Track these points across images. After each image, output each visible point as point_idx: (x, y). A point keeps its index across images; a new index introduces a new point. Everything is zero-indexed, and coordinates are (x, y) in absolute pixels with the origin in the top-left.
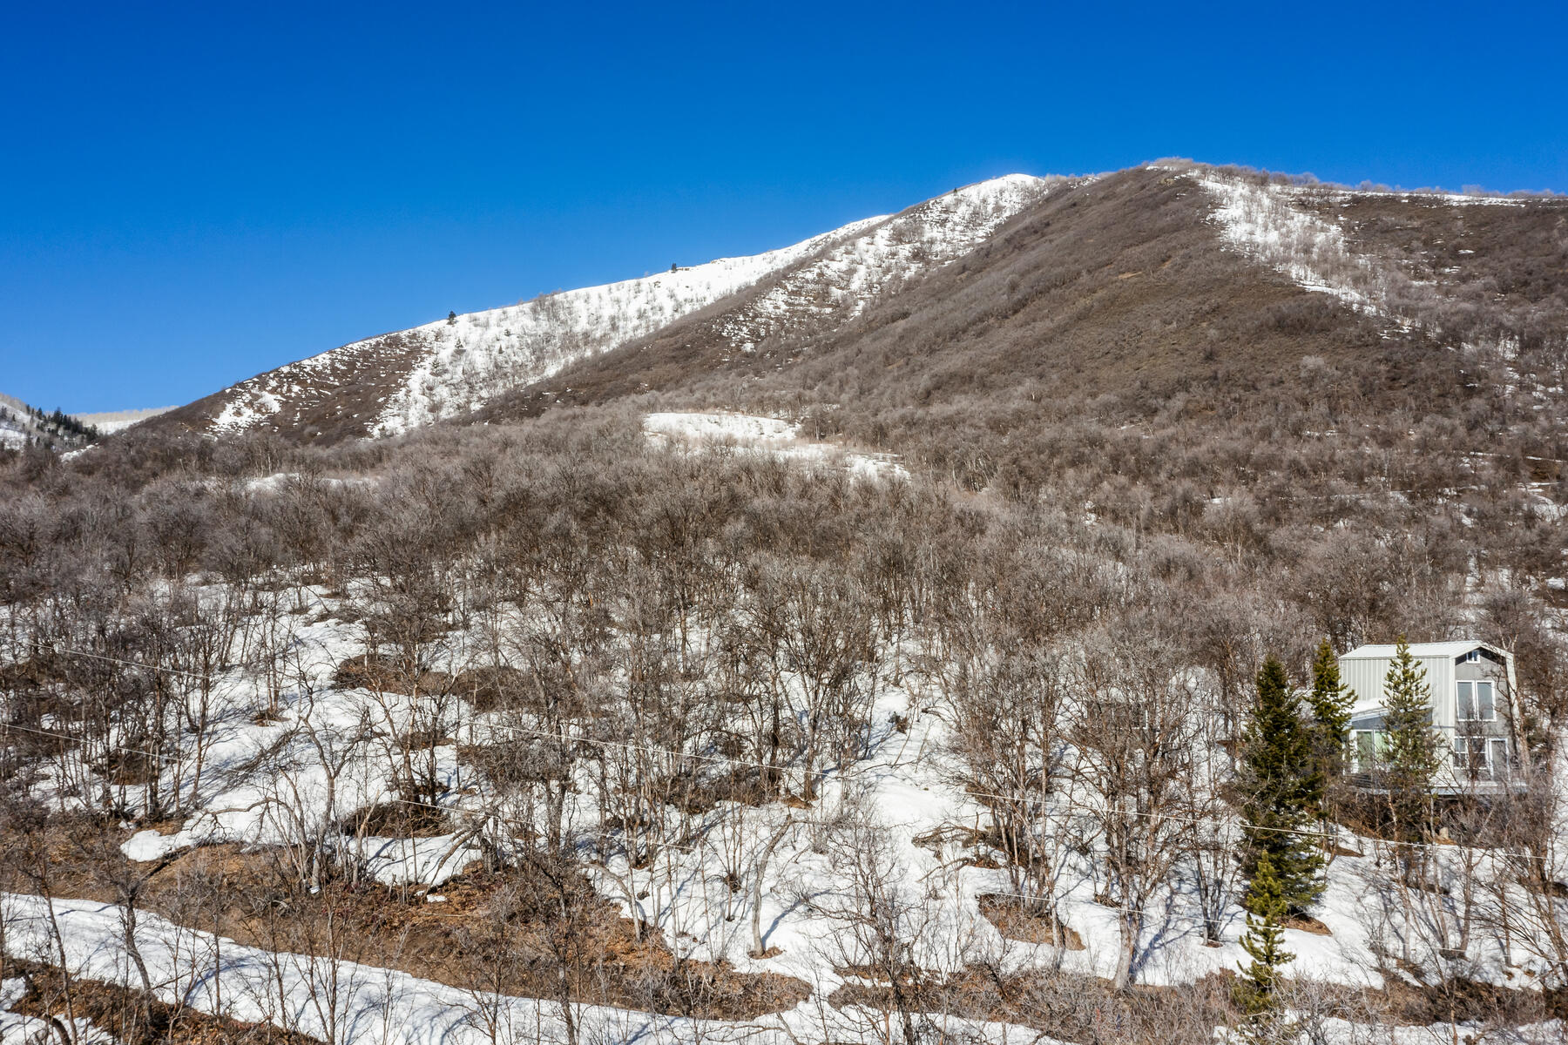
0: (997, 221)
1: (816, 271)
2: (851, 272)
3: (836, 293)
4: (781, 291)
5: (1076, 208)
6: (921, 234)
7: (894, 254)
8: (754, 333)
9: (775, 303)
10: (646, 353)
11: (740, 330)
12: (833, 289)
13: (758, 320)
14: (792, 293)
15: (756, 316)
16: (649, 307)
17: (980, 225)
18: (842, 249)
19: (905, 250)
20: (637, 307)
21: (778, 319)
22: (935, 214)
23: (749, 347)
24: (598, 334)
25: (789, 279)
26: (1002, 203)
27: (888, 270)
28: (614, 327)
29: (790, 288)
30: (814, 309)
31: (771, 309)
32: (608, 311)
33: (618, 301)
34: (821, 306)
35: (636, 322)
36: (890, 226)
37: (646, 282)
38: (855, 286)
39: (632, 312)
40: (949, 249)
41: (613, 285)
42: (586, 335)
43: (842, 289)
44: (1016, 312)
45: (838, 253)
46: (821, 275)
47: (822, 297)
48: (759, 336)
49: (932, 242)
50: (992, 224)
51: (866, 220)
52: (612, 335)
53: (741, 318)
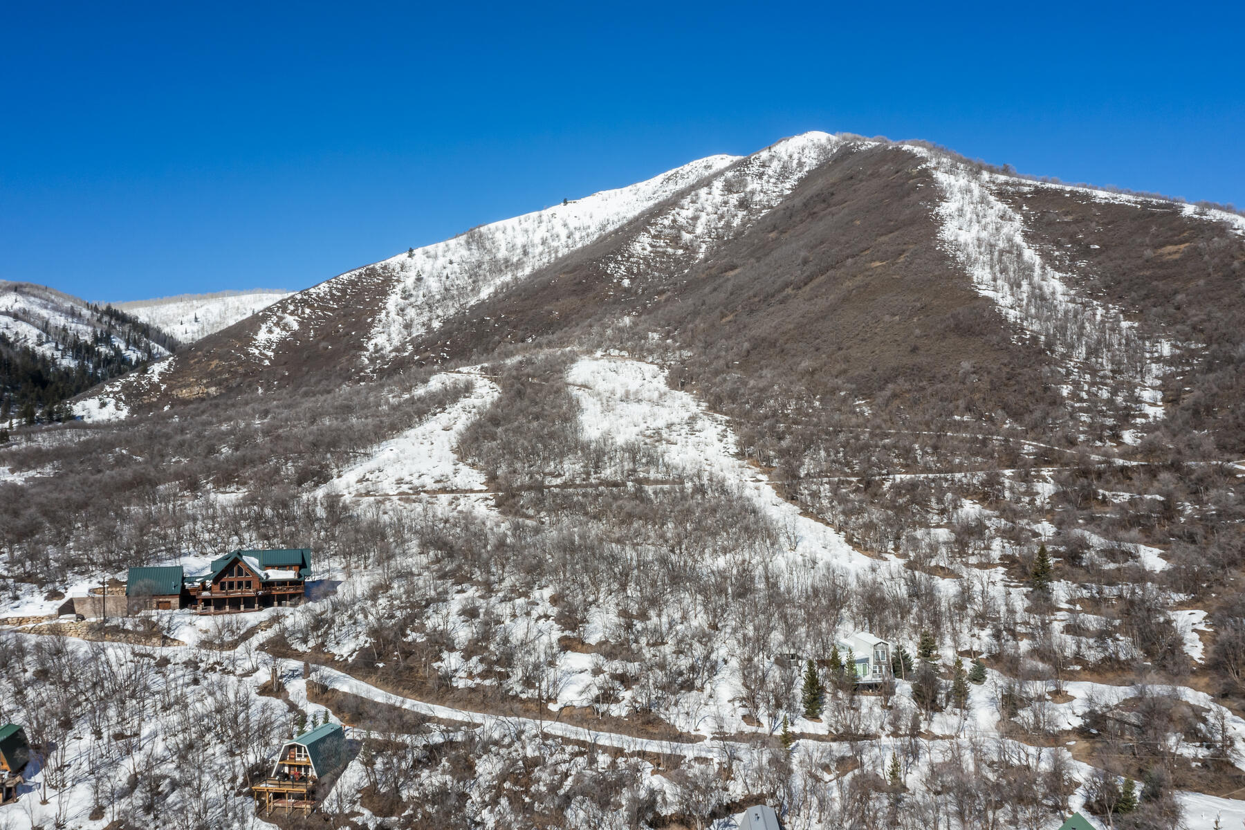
0: (800, 175)
1: (671, 218)
2: (695, 218)
3: (686, 237)
4: (647, 235)
5: (853, 181)
6: (745, 186)
7: (726, 203)
8: (629, 270)
9: (642, 245)
10: (554, 287)
11: (619, 268)
12: (684, 234)
13: (632, 259)
14: (654, 237)
15: (630, 257)
16: (549, 235)
17: (788, 178)
18: (689, 199)
19: (734, 199)
20: (540, 236)
21: (645, 259)
22: (755, 169)
23: (626, 282)
24: (515, 259)
25: (651, 225)
26: (803, 160)
27: (721, 217)
28: (525, 253)
29: (653, 232)
30: (670, 250)
31: (640, 251)
32: (520, 240)
33: (527, 231)
34: (675, 248)
35: (540, 248)
36: (723, 178)
37: (546, 213)
38: (699, 230)
39: (537, 240)
40: (765, 199)
41: (522, 217)
42: (507, 261)
43: (689, 232)
44: (806, 284)
45: (686, 202)
46: (674, 221)
47: (675, 240)
48: (632, 274)
49: (753, 193)
50: (796, 177)
51: (705, 159)
52: (525, 259)
53: (620, 258)
